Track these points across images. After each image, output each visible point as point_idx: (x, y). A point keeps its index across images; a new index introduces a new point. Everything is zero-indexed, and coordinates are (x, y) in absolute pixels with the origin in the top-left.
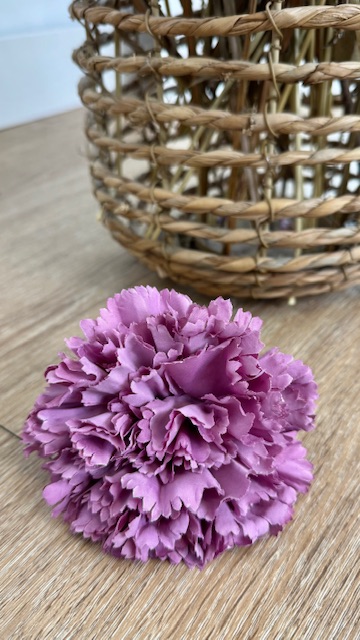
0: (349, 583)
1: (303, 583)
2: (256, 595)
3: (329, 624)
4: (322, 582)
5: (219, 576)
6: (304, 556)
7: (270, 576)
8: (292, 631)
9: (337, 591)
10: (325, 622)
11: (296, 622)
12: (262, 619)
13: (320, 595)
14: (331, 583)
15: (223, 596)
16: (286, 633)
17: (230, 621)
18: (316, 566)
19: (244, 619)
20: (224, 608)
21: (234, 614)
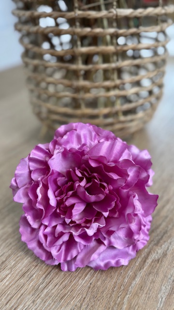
0: (57, 287)
1: (40, 287)
2: (22, 292)
3: (45, 302)
4: (47, 286)
5: (11, 285)
6: (44, 276)
7: (29, 284)
8: (31, 305)
9: (52, 290)
10: (44, 301)
11: (33, 302)
12: (22, 301)
13: (45, 291)
14: (50, 287)
15: (10, 293)
16: (29, 306)
17: (10, 302)
18: (47, 280)
19: (15, 301)
20: (10, 297)
21: (12, 299)
